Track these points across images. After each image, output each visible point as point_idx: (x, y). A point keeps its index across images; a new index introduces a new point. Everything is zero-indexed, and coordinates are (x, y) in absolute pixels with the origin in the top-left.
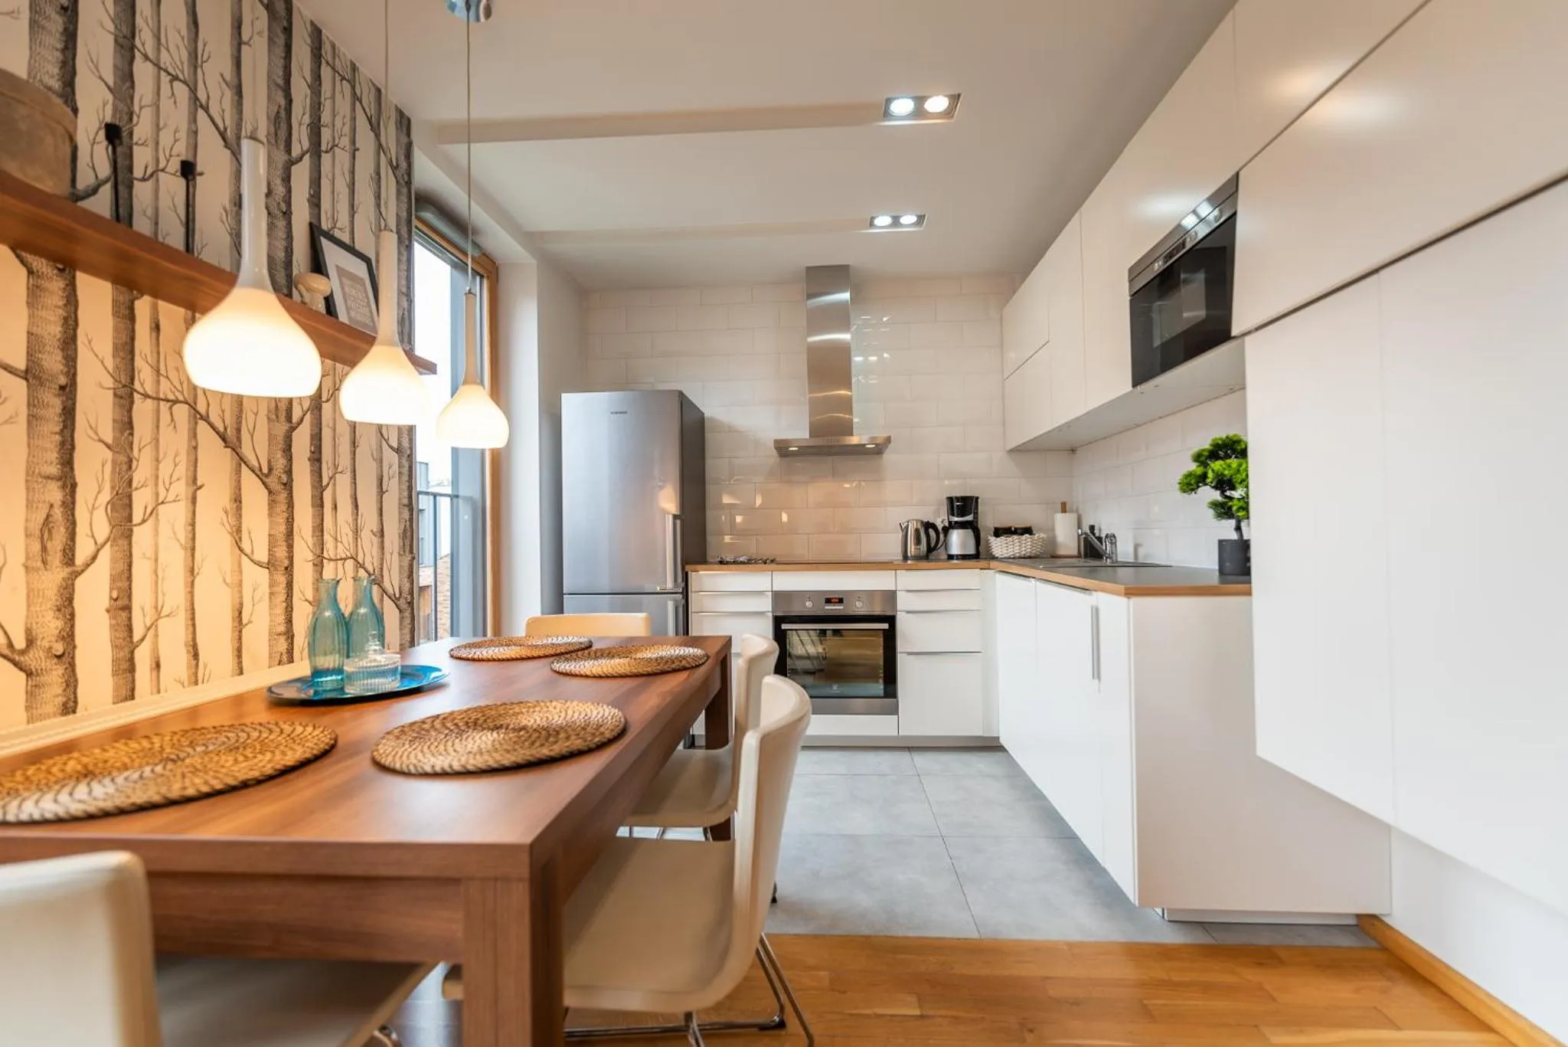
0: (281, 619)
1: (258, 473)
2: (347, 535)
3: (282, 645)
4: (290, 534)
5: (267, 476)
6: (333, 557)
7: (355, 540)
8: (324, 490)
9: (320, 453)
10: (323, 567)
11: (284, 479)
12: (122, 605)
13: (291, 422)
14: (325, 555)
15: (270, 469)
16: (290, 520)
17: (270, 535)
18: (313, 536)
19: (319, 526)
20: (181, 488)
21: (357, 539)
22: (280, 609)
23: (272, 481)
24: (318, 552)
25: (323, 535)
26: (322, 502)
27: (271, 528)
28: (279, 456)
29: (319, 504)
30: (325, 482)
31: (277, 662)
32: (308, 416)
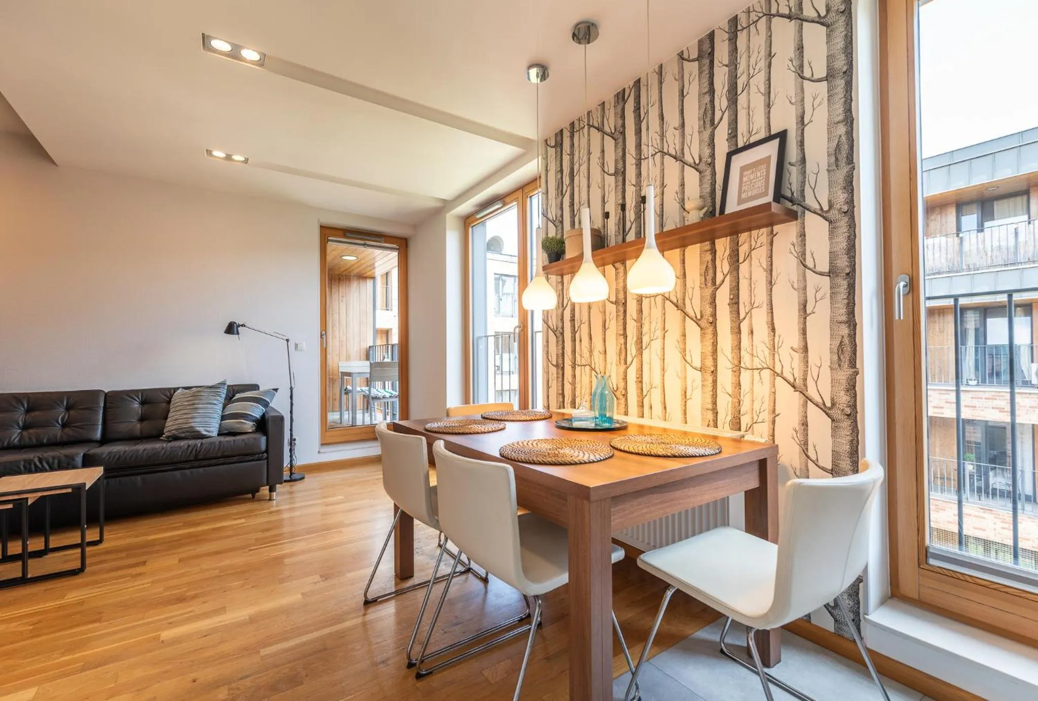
0: (709, 400)
1: (695, 319)
2: (763, 351)
3: (710, 416)
4: (715, 352)
5: (700, 320)
6: (749, 367)
7: (772, 356)
8: (741, 322)
9: (738, 298)
10: (740, 373)
11: (711, 319)
12: (640, 380)
13: (715, 285)
14: (742, 365)
15: (702, 316)
16: (715, 344)
17: (702, 353)
18: (732, 353)
19: (737, 345)
20: (659, 333)
21: (774, 354)
22: (709, 395)
23: (703, 323)
24: (736, 363)
25: (740, 352)
26: (740, 330)
27: (702, 349)
28: (707, 307)
29: (737, 331)
30: (742, 316)
31: (707, 425)
32: (728, 278)
